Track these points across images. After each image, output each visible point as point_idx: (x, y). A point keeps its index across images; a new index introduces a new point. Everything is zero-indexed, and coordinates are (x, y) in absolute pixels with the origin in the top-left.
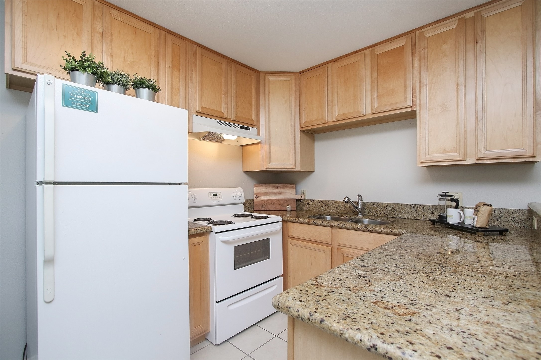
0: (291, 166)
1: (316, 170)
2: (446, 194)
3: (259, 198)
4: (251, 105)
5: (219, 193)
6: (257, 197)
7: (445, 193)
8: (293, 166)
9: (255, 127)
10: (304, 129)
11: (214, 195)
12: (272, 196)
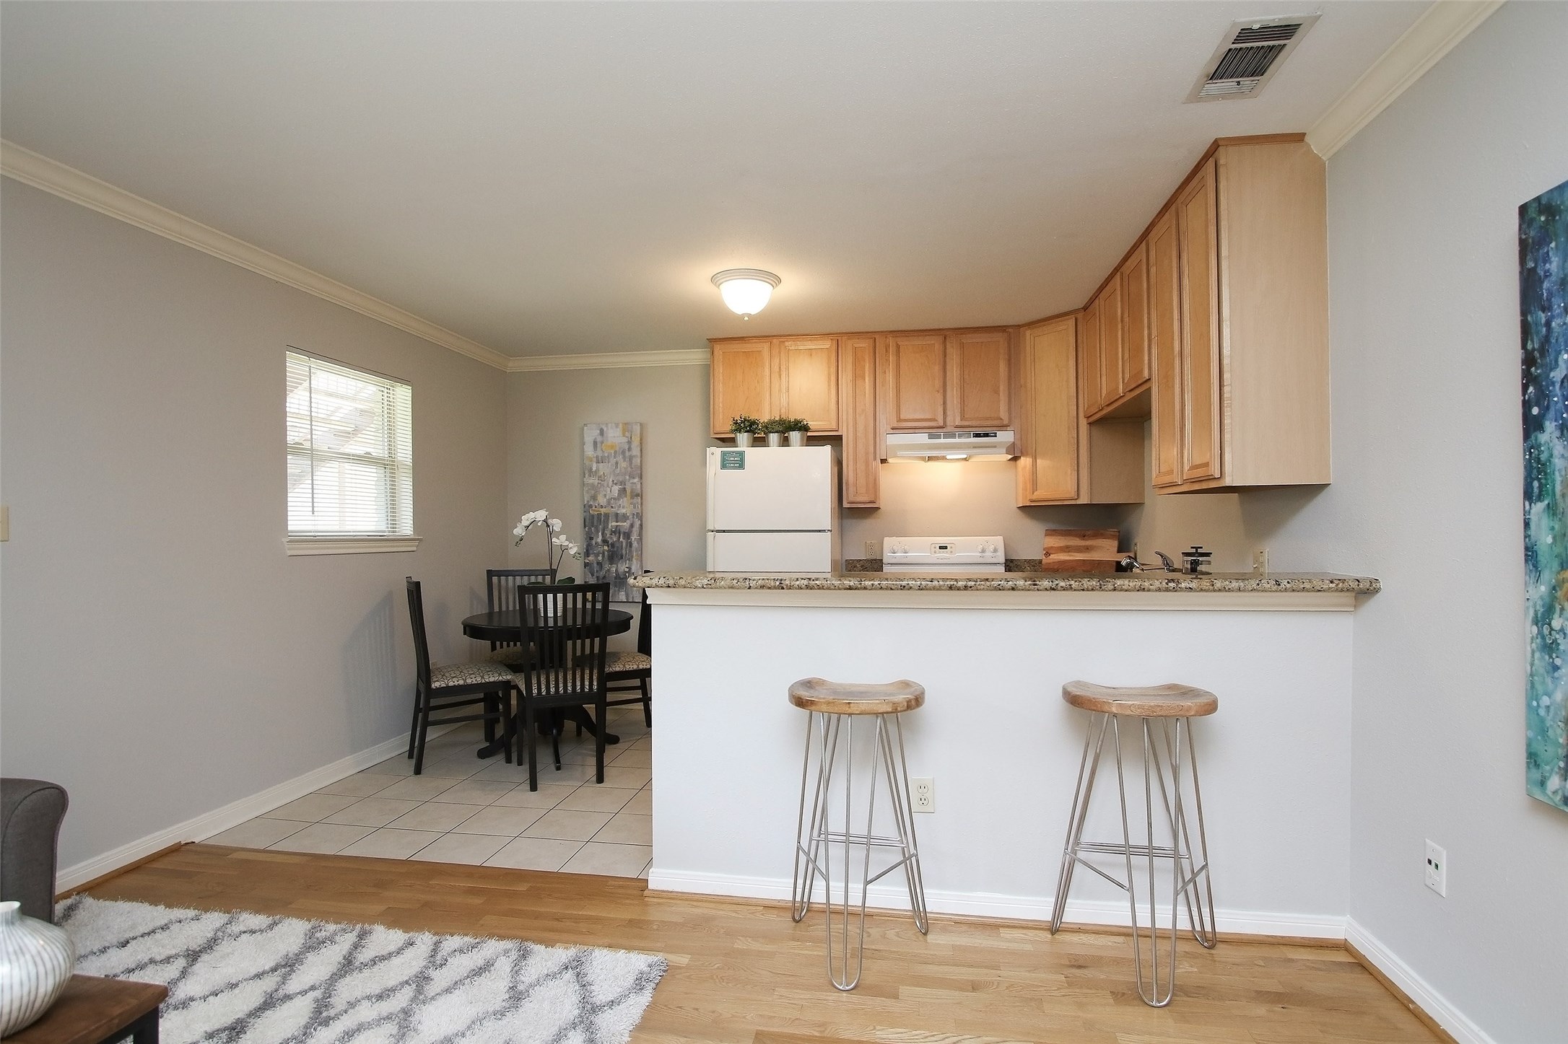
0: (1068, 496)
1: (1147, 501)
2: (1197, 550)
3: (1050, 557)
4: (997, 392)
5: (951, 545)
6: (1048, 554)
7: (1197, 548)
8: (1073, 494)
9: (1008, 428)
10: (1091, 420)
11: (940, 548)
12: (1072, 554)
